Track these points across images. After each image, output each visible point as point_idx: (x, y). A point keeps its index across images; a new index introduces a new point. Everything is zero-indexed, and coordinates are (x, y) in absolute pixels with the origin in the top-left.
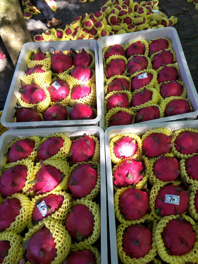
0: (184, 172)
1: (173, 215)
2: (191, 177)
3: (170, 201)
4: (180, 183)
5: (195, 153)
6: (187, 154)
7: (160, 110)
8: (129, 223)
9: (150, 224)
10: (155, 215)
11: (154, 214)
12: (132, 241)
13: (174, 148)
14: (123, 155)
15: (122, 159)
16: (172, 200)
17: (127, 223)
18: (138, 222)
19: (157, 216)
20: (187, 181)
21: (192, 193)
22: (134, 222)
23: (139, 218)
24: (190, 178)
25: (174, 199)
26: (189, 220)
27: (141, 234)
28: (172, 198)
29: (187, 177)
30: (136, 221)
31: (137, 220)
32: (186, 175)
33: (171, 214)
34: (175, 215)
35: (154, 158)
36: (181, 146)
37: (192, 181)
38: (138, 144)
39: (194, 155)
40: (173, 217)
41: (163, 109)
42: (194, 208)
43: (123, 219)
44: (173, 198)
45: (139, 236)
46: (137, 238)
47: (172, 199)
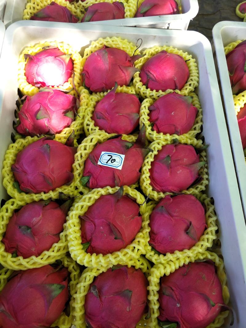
0: (145, 119)
1: (108, 187)
2: (155, 128)
3: (107, 163)
4: (136, 139)
5: (171, 89)
6: (157, 91)
7: (125, 10)
8: (27, 198)
9: (69, 201)
10: (80, 187)
11: (79, 185)
12: (20, 228)
13: (137, 79)
14: (41, 81)
15: (39, 88)
16: (110, 162)
17: (22, 196)
18: (44, 196)
19: (83, 188)
20: (147, 134)
21: (151, 153)
22: (36, 197)
23: (46, 191)
24: (153, 130)
25: (115, 160)
26: (135, 197)
27: (41, 216)
28: (110, 157)
29: (147, 127)
30: (40, 195)
31: (42, 193)
32: (147, 123)
33: (106, 186)
34: (112, 186)
35: (100, 92)
36: (149, 74)
37: (155, 134)
38: (75, 66)
39: (169, 92)
40: (108, 189)
41: (131, 8)
42: (148, 178)
43: (16, 190)
44: (113, 158)
45: (35, 220)
46: (32, 222)
47: (111, 160)
